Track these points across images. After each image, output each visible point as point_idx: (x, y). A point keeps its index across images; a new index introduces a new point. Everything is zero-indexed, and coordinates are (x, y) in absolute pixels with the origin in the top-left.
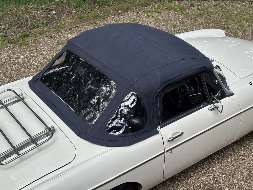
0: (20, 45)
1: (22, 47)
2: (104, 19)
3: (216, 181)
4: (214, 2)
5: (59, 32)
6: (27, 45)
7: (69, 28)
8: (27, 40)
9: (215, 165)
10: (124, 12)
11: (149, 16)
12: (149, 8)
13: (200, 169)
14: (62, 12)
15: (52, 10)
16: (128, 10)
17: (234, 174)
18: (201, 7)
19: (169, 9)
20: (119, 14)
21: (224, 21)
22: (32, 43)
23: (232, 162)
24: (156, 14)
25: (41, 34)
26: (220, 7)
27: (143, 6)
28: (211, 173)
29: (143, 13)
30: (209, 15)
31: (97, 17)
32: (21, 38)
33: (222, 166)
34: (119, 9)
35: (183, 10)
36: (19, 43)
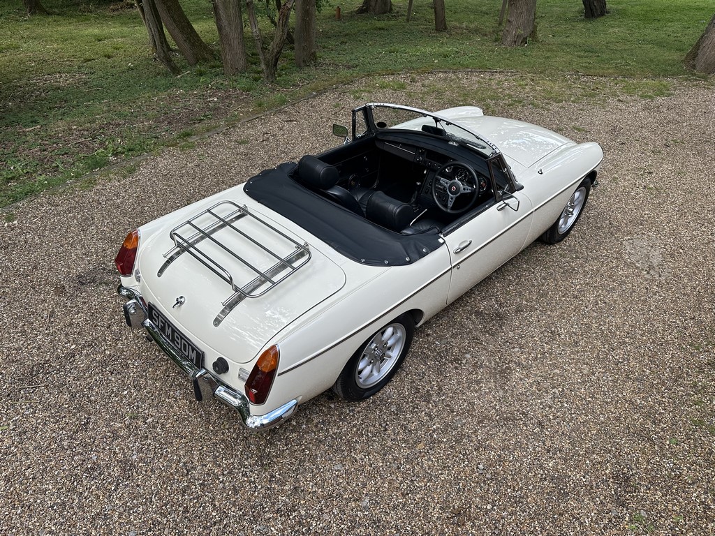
0: (183, 149)
1: (186, 150)
2: (294, 105)
3: (500, 304)
4: (442, 75)
5: (234, 127)
6: (192, 147)
7: (247, 120)
8: (190, 140)
9: (495, 285)
10: (321, 94)
11: (358, 98)
12: (354, 87)
13: (477, 293)
14: (227, 98)
15: (210, 96)
16: (325, 90)
17: (520, 294)
18: (426, 82)
19: (382, 87)
20: (314, 97)
21: (462, 101)
22: (199, 144)
23: (515, 279)
24: (366, 94)
25: (208, 131)
26: (451, 81)
27: (345, 85)
28: (492, 296)
29: (348, 94)
30: (439, 93)
31: (283, 102)
32: (180, 137)
33: (503, 286)
34: (313, 90)
35: (402, 87)
36: (179, 145)
